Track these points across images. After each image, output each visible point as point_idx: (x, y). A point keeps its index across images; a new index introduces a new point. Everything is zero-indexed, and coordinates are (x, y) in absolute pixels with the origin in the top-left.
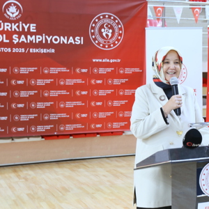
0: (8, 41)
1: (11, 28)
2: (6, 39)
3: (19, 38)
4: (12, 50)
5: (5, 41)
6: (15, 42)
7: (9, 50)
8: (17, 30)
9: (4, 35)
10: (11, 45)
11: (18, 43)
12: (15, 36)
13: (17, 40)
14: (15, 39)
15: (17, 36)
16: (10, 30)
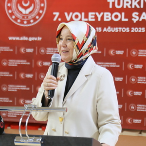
0: (127, 20)
1: (131, 5)
2: (125, 18)
3: (140, 16)
4: (130, 30)
5: (123, 20)
6: (135, 21)
7: (128, 30)
8: (138, 7)
9: (123, 14)
10: (130, 24)
11: (138, 22)
12: (135, 14)
13: (137, 18)
14: (135, 17)
15: (137, 14)
16: (129, 7)
